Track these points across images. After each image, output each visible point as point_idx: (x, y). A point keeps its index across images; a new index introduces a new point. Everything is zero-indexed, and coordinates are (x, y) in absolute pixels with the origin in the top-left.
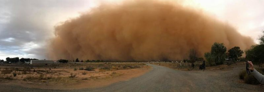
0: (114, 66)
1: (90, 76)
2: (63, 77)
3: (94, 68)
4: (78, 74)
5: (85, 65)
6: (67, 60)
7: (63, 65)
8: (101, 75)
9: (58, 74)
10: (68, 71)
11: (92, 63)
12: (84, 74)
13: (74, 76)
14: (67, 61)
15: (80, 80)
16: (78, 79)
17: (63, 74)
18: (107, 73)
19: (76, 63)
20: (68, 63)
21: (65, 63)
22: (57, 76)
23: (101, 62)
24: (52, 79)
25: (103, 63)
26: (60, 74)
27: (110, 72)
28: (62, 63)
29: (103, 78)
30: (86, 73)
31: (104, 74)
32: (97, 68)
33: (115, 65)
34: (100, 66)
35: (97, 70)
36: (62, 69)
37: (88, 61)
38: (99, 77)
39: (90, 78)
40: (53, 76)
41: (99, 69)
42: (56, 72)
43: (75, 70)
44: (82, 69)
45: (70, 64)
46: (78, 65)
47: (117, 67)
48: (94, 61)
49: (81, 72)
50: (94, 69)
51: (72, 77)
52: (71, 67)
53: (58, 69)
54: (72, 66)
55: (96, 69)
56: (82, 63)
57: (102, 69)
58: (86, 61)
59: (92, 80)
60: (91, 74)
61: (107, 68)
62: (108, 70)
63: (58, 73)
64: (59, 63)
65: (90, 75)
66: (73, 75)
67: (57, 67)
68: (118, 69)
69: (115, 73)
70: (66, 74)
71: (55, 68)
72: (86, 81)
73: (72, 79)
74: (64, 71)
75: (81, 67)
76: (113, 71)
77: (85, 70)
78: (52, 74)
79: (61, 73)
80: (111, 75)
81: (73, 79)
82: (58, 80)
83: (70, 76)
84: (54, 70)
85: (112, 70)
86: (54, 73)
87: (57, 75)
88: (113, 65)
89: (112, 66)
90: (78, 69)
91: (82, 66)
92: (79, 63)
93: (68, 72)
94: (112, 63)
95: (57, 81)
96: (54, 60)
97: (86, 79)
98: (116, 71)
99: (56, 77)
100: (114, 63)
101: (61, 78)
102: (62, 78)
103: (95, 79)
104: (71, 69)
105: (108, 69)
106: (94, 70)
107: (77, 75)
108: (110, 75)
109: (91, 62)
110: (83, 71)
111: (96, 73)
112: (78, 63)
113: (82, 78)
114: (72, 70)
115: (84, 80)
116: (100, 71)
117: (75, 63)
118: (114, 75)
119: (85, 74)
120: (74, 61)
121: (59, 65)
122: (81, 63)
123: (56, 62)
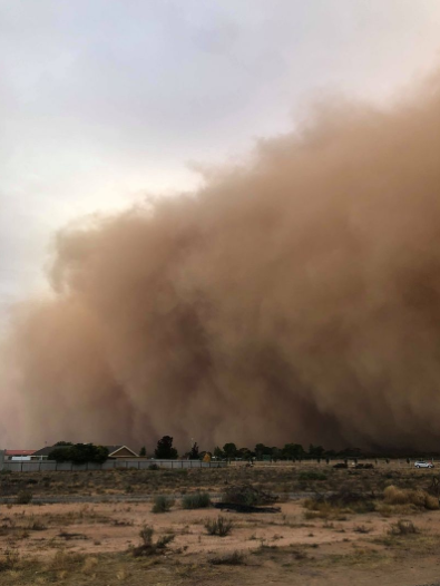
0: (401, 486)
1: (255, 545)
2: (92, 555)
3: (274, 494)
4: (184, 532)
5: (215, 480)
6: (104, 445)
7: (76, 478)
8: (323, 537)
9: (59, 541)
10: (119, 517)
11: (258, 465)
12: (219, 530)
13: (161, 545)
14: (106, 450)
15: (202, 566)
16: (186, 561)
17: (86, 538)
18: (361, 531)
19: (160, 463)
20: (108, 465)
21: (91, 466)
22: (53, 552)
23: (308, 457)
24: (17, 569)
25: (323, 463)
26: (68, 537)
27: (381, 526)
28: (67, 466)
29: (335, 559)
30: (229, 528)
31: (341, 537)
32: (292, 495)
33: (408, 481)
34: (306, 481)
35: (294, 509)
36: (74, 508)
37: (230, 452)
38: (311, 553)
39: (256, 553)
40: (23, 551)
41: (303, 500)
42: (37, 528)
43: (162, 507)
44: (203, 503)
45: (123, 470)
46: (171, 478)
47: (421, 494)
48: (263, 452)
49: (196, 523)
50: (276, 500)
51: (151, 551)
52: (129, 490)
53: (47, 509)
54: (136, 484)
55: (285, 500)
56: (196, 463)
57: (320, 500)
58: (218, 452)
59: (269, 563)
60: (259, 532)
61: (354, 499)
62: (360, 511)
63: (51, 534)
64: (52, 464)
65: (253, 538)
66: (155, 540)
67: (37, 496)
68: (428, 507)
69: (413, 530)
70: (106, 537)
71: (24, 501)
72: (238, 569)
73: (152, 560)
74: (94, 518)
75: (193, 491)
76: (394, 520)
77: (219, 506)
78: (11, 543)
79: (72, 529)
80: (387, 543)
81: (156, 563)
82: (62, 574)
83: (137, 542)
84: (22, 517)
85: (386, 514)
86: (26, 536)
87: (52, 545)
88: (389, 476)
89: (383, 486)
90: (178, 501)
91: (198, 482)
92: (175, 464)
93: (117, 524)
94: (382, 465)
95: (55, 579)
96: (10, 448)
97: (235, 560)
98: (419, 521)
99: (48, 555)
100: (396, 465)
101: (80, 559)
102: (89, 562)
103: (290, 559)
104: (133, 506)
105: (361, 505)
106: (276, 505)
107: (177, 539)
108: (377, 541)
109: (247, 455)
110: (213, 514)
111: (291, 528)
112: (166, 464)
113: (212, 557)
114: (141, 507)
115: (225, 568)
116: (309, 517)
117: (154, 467)
118: (403, 541)
119: (223, 534)
120: (143, 453)
121: (47, 479)
122: (188, 464)
123: (28, 458)
